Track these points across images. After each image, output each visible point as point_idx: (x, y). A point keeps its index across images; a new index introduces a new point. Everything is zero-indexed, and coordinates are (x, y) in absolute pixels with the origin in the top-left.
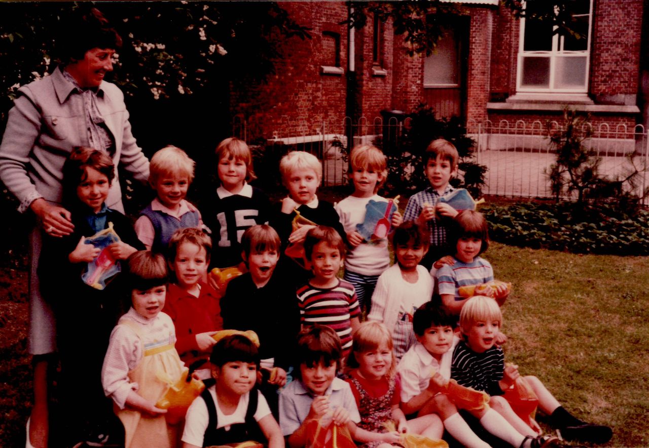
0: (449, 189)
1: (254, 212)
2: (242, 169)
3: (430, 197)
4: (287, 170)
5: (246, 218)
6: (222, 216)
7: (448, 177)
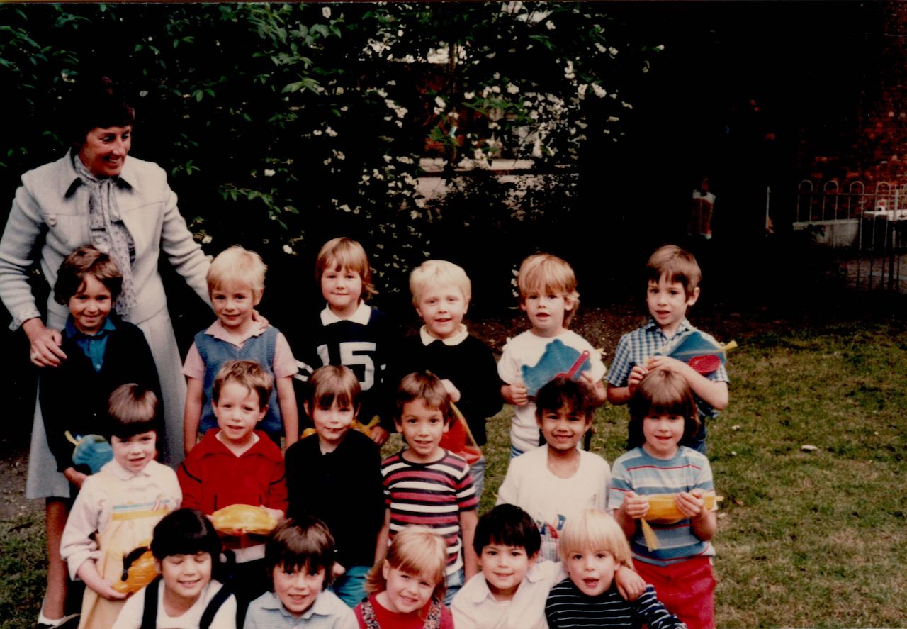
0: (684, 328)
1: (371, 346)
2: (355, 284)
3: (652, 340)
4: (420, 285)
5: (355, 353)
6: (324, 349)
7: (683, 308)
